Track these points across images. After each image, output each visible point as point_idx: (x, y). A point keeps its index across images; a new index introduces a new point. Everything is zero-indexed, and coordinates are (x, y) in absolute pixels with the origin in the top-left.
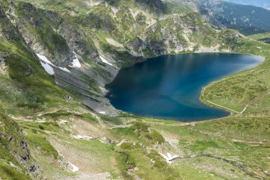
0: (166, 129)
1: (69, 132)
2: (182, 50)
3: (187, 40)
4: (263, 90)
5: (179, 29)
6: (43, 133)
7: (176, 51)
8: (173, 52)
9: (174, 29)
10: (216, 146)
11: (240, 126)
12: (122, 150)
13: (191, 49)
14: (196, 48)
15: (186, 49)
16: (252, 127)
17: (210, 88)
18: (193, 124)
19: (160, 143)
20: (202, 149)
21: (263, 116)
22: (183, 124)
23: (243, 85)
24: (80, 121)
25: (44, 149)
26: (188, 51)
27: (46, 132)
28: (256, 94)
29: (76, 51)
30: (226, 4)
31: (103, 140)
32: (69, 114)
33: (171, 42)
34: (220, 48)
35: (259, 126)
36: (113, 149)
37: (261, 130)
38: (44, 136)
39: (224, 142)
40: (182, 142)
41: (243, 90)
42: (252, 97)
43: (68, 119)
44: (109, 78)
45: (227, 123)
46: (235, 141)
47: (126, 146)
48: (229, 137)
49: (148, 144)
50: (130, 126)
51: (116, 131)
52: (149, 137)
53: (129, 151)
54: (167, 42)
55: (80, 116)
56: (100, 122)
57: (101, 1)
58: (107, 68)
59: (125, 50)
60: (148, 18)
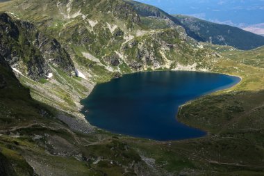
2: (159, 67)
3: (164, 56)
4: (240, 111)
5: (156, 47)
6: (18, 149)
7: (153, 68)
8: (150, 69)
9: (152, 46)
10: (192, 166)
11: (217, 146)
12: (99, 168)
13: (168, 66)
14: (173, 66)
15: (163, 67)
16: (229, 148)
17: (187, 107)
19: (136, 162)
20: (178, 170)
22: (159, 143)
24: (55, 137)
26: (165, 68)
27: (21, 148)
28: (233, 115)
29: (51, 64)
30: (202, 22)
31: (79, 157)
32: (44, 129)
33: (148, 59)
34: (197, 67)
38: (18, 152)
40: (159, 161)
41: (220, 110)
42: (229, 118)
43: (43, 135)
44: (84, 93)
46: (212, 162)
47: (103, 164)
49: (124, 163)
50: (106, 143)
51: (92, 148)
52: (126, 156)
53: (106, 170)
54: (144, 59)
55: (56, 132)
56: (76, 138)
57: (78, 14)
58: (82, 83)
59: (101, 65)
60: (125, 33)
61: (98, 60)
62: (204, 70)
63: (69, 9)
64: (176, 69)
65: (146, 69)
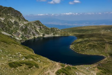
2: (38, 36)
3: (39, 32)
7: (36, 37)
9: (33, 27)
13: (42, 36)
15: (40, 36)
26: (41, 36)
33: (33, 33)
60: (19, 23)
62: (57, 35)
64: (46, 36)
65: (33, 38)
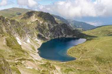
0: (56, 65)
1: (25, 66)
3: (63, 33)
4: (86, 51)
5: (61, 29)
6: (17, 66)
7: (60, 37)
8: (59, 37)
10: (72, 71)
11: (79, 63)
12: (42, 73)
13: (64, 36)
14: (66, 36)
16: (83, 64)
17: (70, 50)
18: (65, 63)
19: (54, 70)
20: (68, 72)
21: (86, 60)
22: (62, 63)
23: (80, 49)
24: (29, 62)
25: (17, 72)
27: (18, 66)
28: (84, 52)
29: (28, 36)
30: (74, 21)
31: (36, 69)
32: (26, 59)
34: (73, 36)
35: (85, 63)
36: (39, 72)
37: (86, 65)
38: (17, 67)
39: (74, 69)
40: (62, 69)
41: (80, 51)
42: (83, 53)
43: (25, 61)
44: (39, 46)
45: (75, 63)
46: (78, 69)
47: (43, 71)
48: (76, 67)
49: (51, 70)
50: (45, 64)
51: (40, 65)
52: (51, 68)
53: (45, 73)
54: (57, 34)
55: (29, 60)
56: (36, 62)
57: (37, 19)
58: (38, 43)
59: (44, 36)
60: (51, 25)
61: (43, 35)
62: (75, 37)
63: (34, 18)
64: (67, 37)
